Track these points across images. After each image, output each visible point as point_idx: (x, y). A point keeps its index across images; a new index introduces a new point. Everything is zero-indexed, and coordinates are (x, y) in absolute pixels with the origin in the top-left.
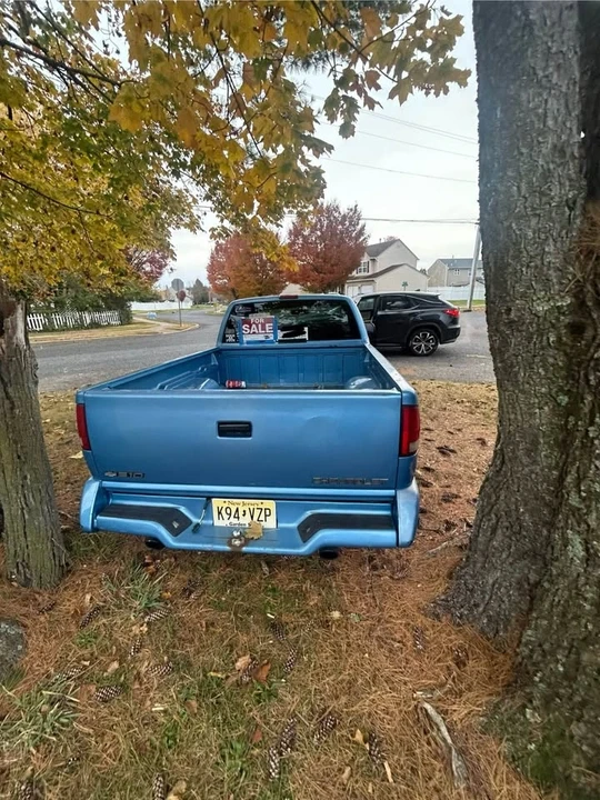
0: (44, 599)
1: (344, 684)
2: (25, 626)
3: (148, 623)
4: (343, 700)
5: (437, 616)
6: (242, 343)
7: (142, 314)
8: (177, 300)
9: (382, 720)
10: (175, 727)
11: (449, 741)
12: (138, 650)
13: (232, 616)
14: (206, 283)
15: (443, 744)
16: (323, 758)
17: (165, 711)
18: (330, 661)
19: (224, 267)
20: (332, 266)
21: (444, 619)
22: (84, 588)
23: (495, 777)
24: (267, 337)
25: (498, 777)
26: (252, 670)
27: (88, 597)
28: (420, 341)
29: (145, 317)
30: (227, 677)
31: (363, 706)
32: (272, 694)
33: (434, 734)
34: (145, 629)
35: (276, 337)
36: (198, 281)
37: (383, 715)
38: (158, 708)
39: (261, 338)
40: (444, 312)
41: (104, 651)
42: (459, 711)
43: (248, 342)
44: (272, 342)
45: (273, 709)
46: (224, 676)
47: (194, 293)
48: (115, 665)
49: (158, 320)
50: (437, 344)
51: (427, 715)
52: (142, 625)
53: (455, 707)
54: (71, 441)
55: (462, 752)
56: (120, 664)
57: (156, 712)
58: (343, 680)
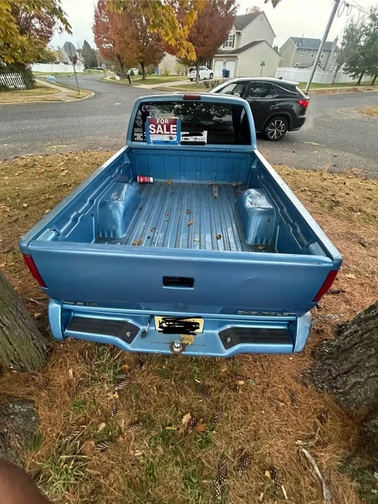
0: (40, 378)
1: (252, 433)
2: (33, 402)
3: (118, 391)
4: (252, 444)
5: (305, 385)
6: (150, 143)
7: (43, 76)
8: (70, 62)
9: (277, 457)
10: (152, 466)
11: (320, 476)
12: (115, 412)
13: (173, 382)
14: (93, 46)
15: (316, 477)
16: (245, 484)
17: (143, 455)
18: (240, 416)
19: (108, 29)
20: (205, 37)
21: (309, 387)
22: (66, 365)
23: (348, 500)
24: (171, 138)
25: (350, 500)
26: (193, 424)
27: (71, 372)
28: (274, 128)
29: (45, 79)
30: (178, 429)
31: (264, 449)
32: (208, 442)
33: (311, 470)
34: (116, 395)
35: (179, 139)
36: (86, 43)
37: (277, 455)
38: (138, 453)
39: (166, 138)
40: (298, 102)
41: (93, 413)
42: (325, 457)
43: (155, 142)
44: (174, 143)
45: (210, 451)
46: (176, 428)
47: (84, 56)
48: (103, 425)
49: (58, 84)
50: (285, 131)
51: (305, 457)
52: (114, 393)
53: (322, 454)
54: (17, 219)
55: (328, 483)
56: (107, 423)
57: (138, 456)
58: (250, 430)
